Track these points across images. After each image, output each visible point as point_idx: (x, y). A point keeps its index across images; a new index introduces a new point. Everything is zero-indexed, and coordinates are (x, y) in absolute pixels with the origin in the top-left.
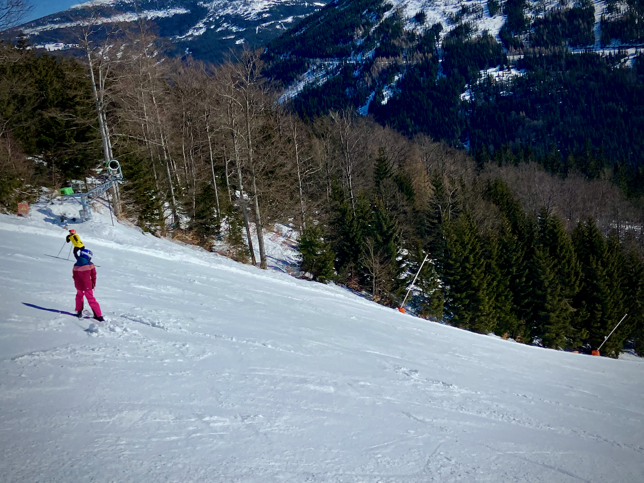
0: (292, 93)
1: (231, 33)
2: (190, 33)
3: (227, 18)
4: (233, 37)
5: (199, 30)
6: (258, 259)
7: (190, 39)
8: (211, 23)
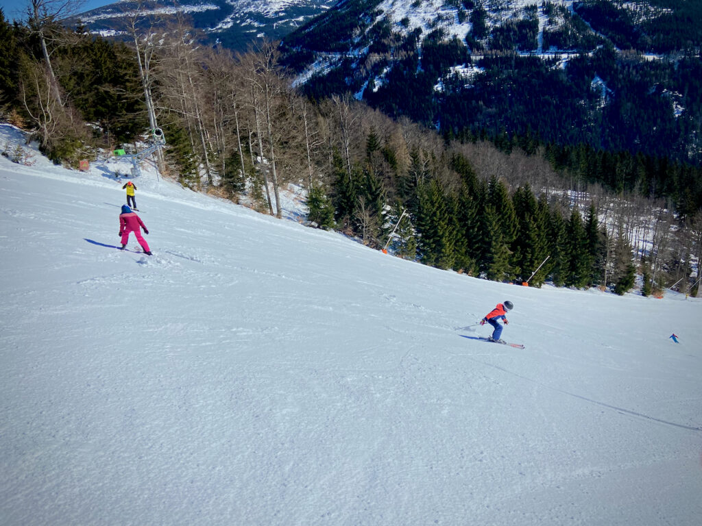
0: (303, 79)
1: (253, 27)
2: (220, 26)
3: (250, 15)
4: (255, 31)
5: (227, 24)
6: (275, 211)
7: (220, 31)
8: (237, 19)
